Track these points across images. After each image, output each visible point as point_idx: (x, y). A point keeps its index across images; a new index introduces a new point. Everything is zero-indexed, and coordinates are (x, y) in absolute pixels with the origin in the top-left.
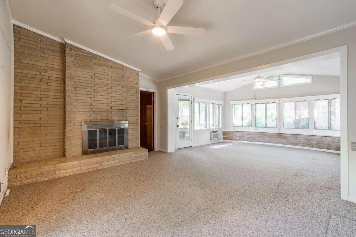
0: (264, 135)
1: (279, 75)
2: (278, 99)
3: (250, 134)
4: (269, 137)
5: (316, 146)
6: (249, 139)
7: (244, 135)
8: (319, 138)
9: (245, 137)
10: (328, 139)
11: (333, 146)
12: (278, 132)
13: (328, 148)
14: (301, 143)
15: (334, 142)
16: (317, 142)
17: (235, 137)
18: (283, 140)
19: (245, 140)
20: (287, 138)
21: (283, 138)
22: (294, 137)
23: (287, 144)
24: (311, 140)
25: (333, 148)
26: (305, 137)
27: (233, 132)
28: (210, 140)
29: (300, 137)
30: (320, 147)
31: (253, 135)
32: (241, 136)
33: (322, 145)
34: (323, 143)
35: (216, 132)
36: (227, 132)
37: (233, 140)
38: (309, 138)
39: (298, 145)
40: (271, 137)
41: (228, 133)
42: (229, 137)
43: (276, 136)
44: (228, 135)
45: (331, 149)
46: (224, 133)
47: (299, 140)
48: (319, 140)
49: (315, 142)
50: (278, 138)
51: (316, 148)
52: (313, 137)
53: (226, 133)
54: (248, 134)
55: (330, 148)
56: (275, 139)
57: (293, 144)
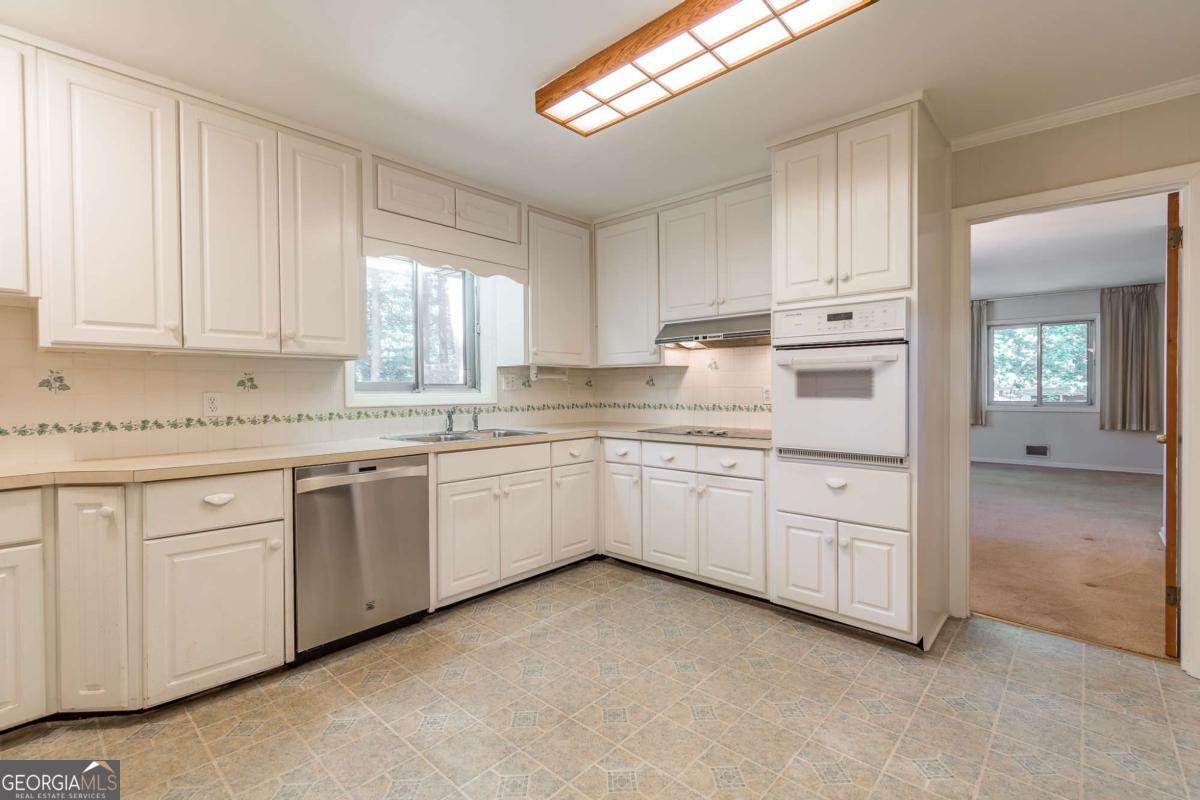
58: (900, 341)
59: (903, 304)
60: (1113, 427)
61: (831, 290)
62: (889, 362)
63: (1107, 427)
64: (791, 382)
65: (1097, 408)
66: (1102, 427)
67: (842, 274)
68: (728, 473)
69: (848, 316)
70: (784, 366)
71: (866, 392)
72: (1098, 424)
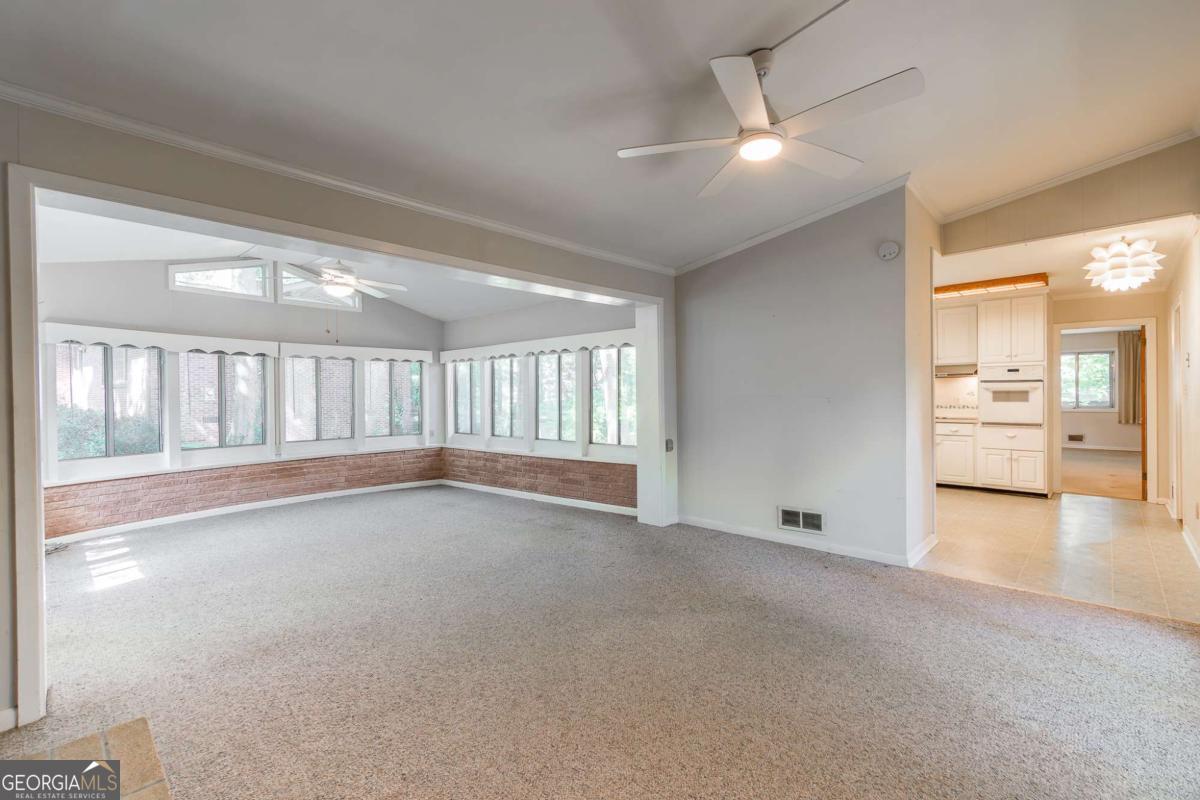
0: (228, 476)
2: (278, 344)
4: (247, 481)
5: (375, 481)
7: (133, 496)
9: (138, 501)
11: (407, 472)
12: (273, 458)
13: (397, 481)
14: (343, 479)
15: (409, 463)
16: (377, 470)
18: (294, 483)
20: (304, 474)
21: (295, 475)
22: (324, 466)
24: (365, 467)
26: (351, 462)
34: (389, 469)
38: (360, 462)
39: (335, 487)
40: (253, 480)
43: (272, 472)
47: (336, 474)
49: (372, 471)
50: (279, 478)
51: (375, 485)
55: (401, 478)
56: (268, 485)
58: (1041, 381)
59: (1041, 368)
60: (1127, 422)
61: (1009, 359)
62: (1036, 389)
63: (1123, 421)
64: (990, 395)
65: (1116, 409)
66: (1120, 422)
67: (1014, 354)
68: (954, 434)
69: (1017, 370)
70: (987, 389)
71: (1026, 400)
72: (1117, 420)
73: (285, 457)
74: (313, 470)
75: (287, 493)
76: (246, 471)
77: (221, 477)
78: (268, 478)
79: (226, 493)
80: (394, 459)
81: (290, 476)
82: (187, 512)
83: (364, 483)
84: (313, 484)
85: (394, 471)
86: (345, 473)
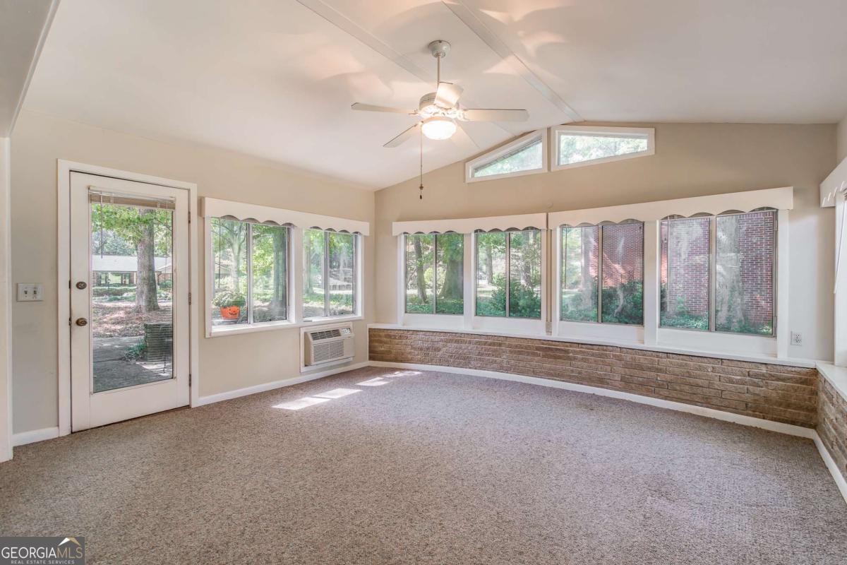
0: (500, 345)
1: (549, 129)
2: (545, 214)
3: (457, 342)
4: (515, 352)
5: (666, 393)
6: (451, 356)
7: (436, 345)
8: (676, 360)
9: (439, 350)
10: (709, 366)
11: (726, 395)
12: (543, 335)
13: (707, 402)
14: (618, 378)
15: (731, 381)
16: (668, 377)
17: (408, 350)
18: (559, 366)
19: (441, 362)
20: (569, 358)
21: (560, 358)
22: (593, 355)
23: (570, 379)
24: (650, 369)
25: (726, 403)
26: (628, 357)
27: (402, 335)
28: (304, 369)
29: (614, 356)
30: (682, 397)
31: (464, 346)
32: (428, 349)
33: (687, 387)
34: (692, 380)
35: (336, 333)
36: (382, 334)
37: (401, 361)
38: (641, 359)
39: (608, 384)
40: (520, 353)
41: (386, 336)
42: (389, 352)
43: (538, 349)
44: (386, 343)
45: (719, 408)
46: (374, 335)
47: (609, 368)
48: (677, 370)
49: (661, 377)
50: (544, 356)
51: (666, 398)
52: (658, 357)
53: (380, 336)
54: (451, 341)
55: (714, 401)
56: (535, 362)
57: (590, 380)
73: (555, 336)
74: (579, 356)
75: (552, 375)
76: (514, 343)
77: (494, 344)
78: (534, 354)
79: (498, 359)
80: (700, 368)
81: (556, 357)
82: (470, 368)
83: (648, 391)
84: (580, 373)
85: (698, 386)
86: (620, 370)
